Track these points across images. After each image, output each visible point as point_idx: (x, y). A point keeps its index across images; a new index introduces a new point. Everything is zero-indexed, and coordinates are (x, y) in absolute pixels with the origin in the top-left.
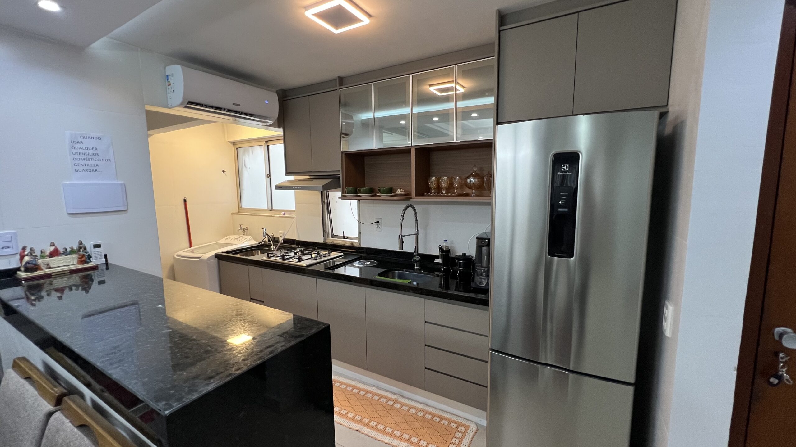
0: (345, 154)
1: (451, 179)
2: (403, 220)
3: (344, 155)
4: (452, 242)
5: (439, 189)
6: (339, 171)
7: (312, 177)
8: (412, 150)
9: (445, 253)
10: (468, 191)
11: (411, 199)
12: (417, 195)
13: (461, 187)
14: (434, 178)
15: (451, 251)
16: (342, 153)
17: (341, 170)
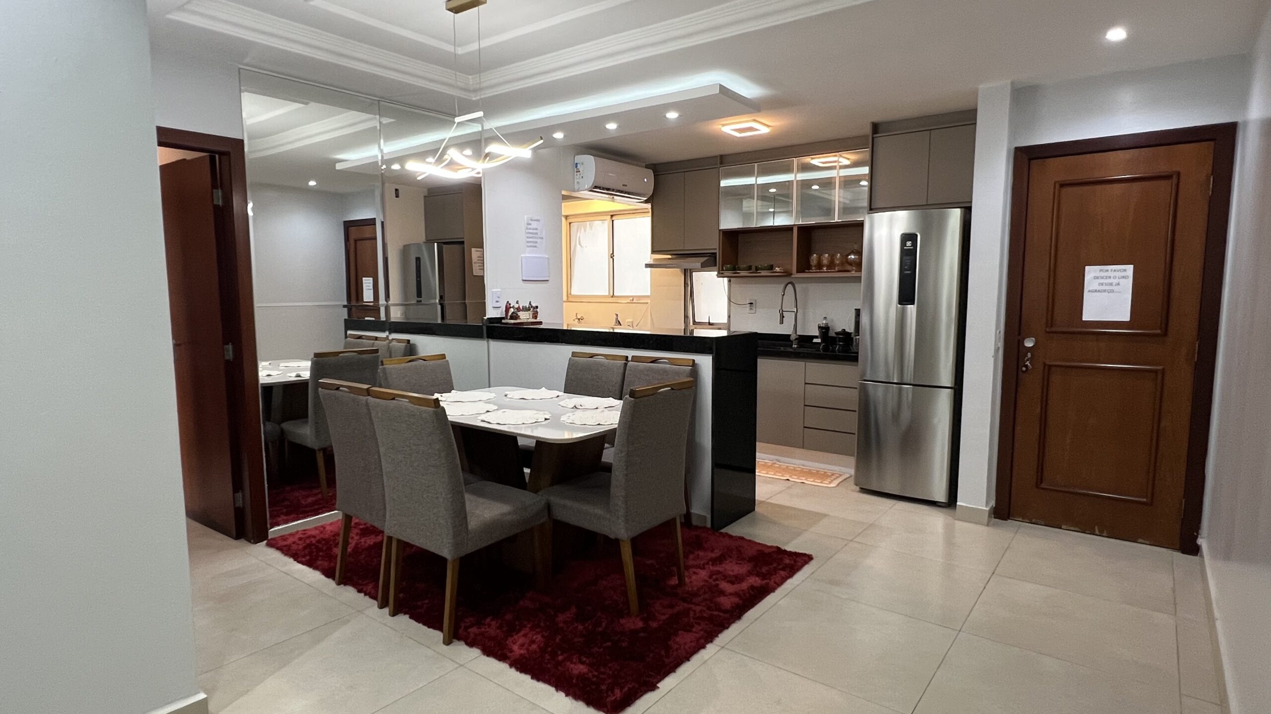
0: (723, 232)
1: (832, 257)
2: (784, 295)
3: (721, 233)
4: (832, 320)
5: (820, 266)
6: (716, 249)
7: (674, 256)
8: (794, 228)
9: (825, 330)
10: (849, 268)
11: (793, 276)
12: (798, 272)
13: (842, 264)
14: (815, 255)
15: (830, 328)
16: (720, 230)
17: (718, 248)
